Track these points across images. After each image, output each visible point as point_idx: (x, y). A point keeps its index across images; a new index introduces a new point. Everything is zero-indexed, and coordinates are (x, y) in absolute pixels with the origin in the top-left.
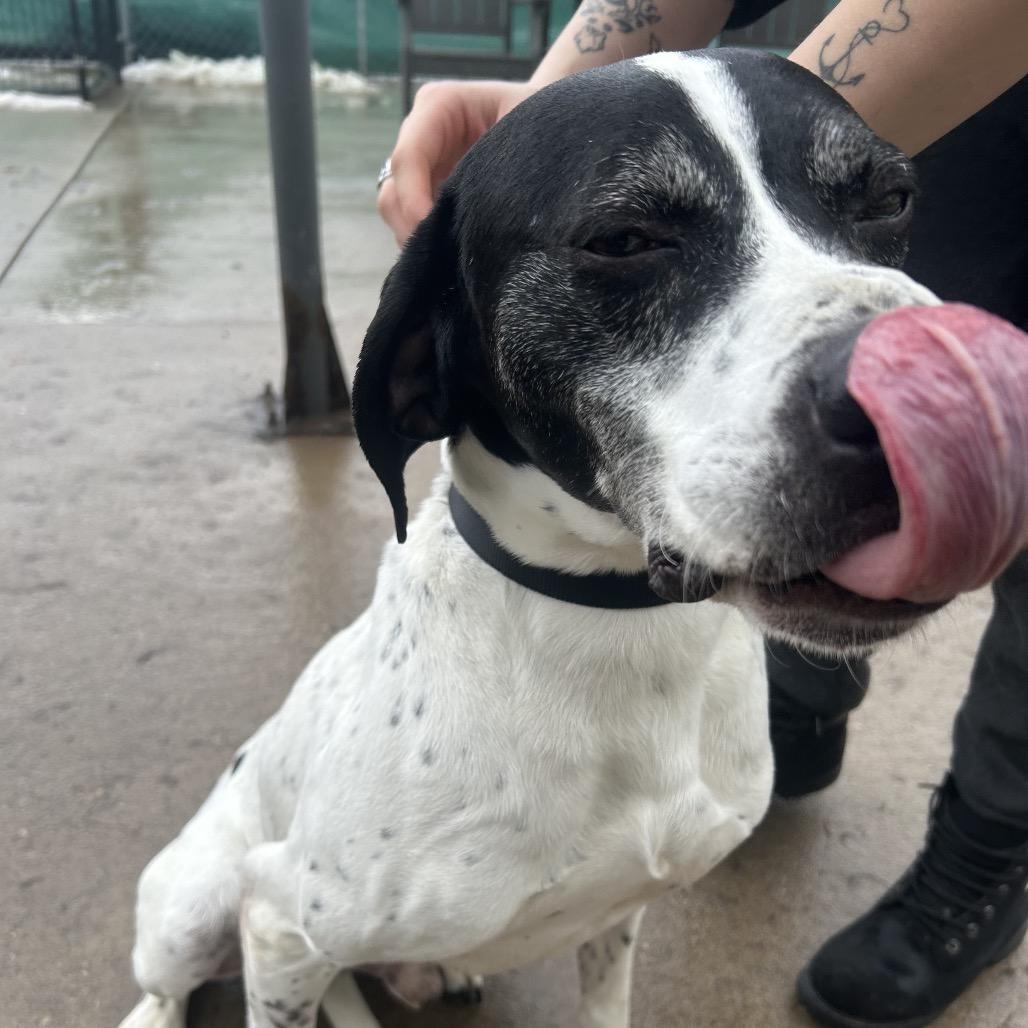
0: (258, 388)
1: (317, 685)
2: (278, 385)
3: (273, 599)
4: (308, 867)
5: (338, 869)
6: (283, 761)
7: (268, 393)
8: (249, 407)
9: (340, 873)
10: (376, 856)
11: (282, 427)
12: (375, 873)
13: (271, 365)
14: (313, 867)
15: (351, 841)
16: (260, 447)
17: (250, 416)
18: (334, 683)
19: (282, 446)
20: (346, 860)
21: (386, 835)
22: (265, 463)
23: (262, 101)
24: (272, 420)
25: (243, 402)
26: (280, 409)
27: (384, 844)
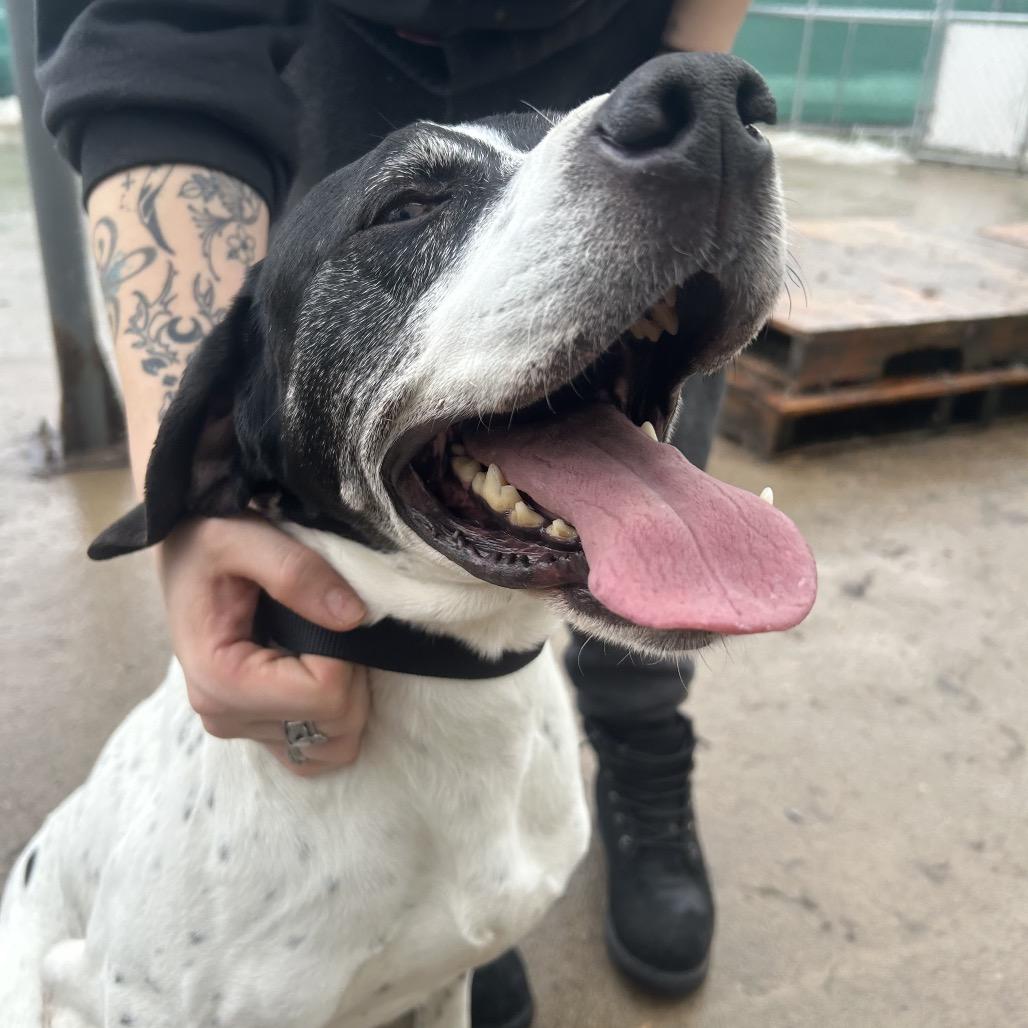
0: (32, 426)
1: (120, 767)
2: (54, 420)
3: (60, 643)
4: (114, 979)
5: (147, 980)
6: (86, 855)
7: (43, 432)
8: (25, 446)
9: (151, 985)
10: (189, 964)
11: (61, 463)
12: (187, 981)
13: (44, 401)
14: (119, 980)
15: (159, 951)
16: (38, 486)
17: (26, 455)
18: (136, 764)
19: (63, 483)
20: (155, 972)
21: (196, 940)
22: (44, 501)
23: (18, 139)
24: (50, 457)
25: (16, 441)
26: (57, 446)
27: (195, 950)
